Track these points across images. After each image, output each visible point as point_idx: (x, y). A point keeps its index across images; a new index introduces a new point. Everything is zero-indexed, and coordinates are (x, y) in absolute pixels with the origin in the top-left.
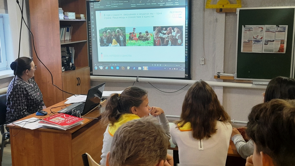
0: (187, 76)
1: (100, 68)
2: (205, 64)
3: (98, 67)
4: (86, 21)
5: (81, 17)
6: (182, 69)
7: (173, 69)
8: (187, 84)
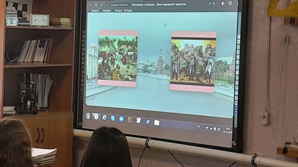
0: (235, 144)
1: (94, 117)
2: (268, 124)
3: (91, 115)
4: (73, 30)
5: (61, 23)
6: (228, 130)
7: (211, 129)
8: (234, 160)
